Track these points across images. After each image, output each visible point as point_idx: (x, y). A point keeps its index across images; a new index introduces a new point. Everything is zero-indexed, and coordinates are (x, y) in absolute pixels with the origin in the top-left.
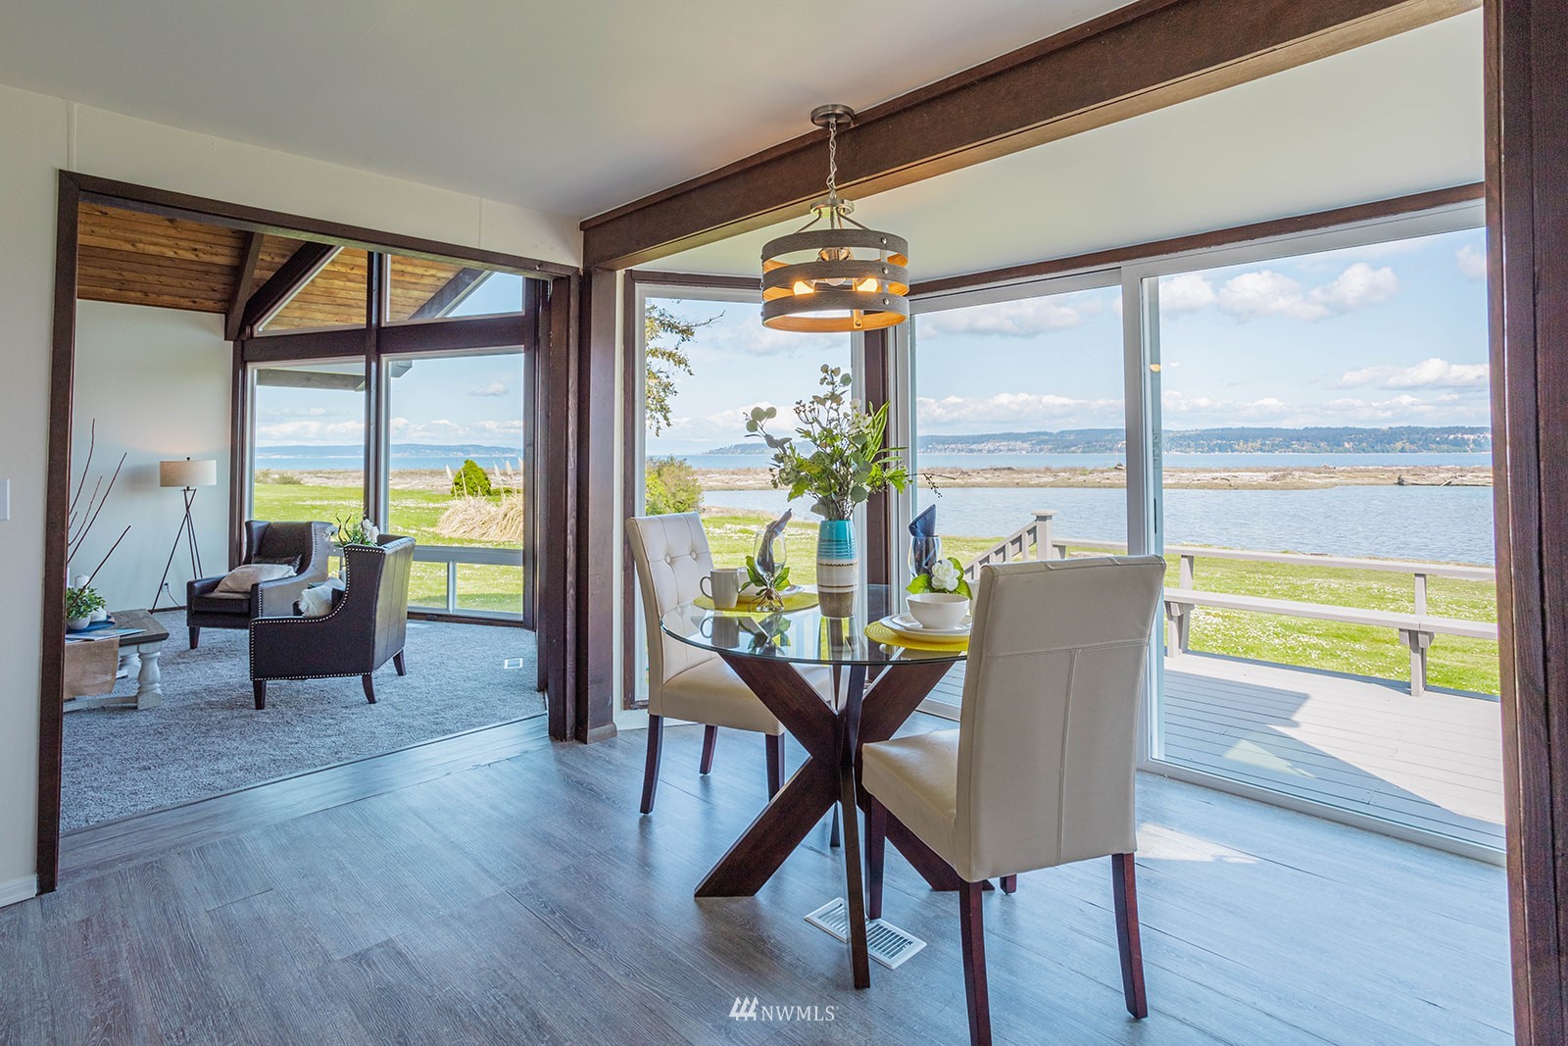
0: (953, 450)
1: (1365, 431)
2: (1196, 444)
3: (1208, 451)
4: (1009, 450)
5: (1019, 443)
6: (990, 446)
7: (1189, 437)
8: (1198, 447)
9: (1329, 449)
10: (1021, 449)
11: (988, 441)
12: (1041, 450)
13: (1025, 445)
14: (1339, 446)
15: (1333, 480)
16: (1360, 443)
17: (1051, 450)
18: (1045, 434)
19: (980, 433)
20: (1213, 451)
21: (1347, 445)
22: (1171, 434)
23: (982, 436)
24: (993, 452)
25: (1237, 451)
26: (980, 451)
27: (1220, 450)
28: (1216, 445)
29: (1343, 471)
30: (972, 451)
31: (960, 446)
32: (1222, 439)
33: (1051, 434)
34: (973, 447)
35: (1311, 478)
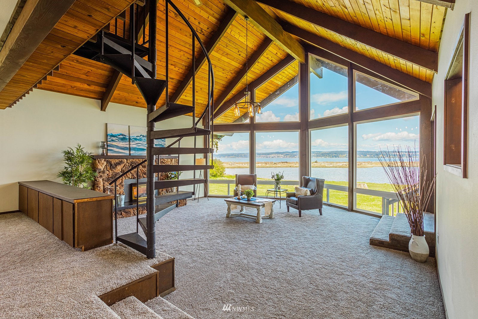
0: (262, 157)
1: (372, 152)
2: (329, 155)
3: (332, 157)
4: (278, 157)
5: (280, 155)
6: (273, 156)
7: (327, 153)
8: (329, 156)
9: (363, 157)
10: (281, 157)
11: (272, 154)
12: (287, 157)
13: (282, 155)
14: (366, 156)
15: (372, 165)
16: (371, 155)
17: (289, 157)
18: (288, 152)
19: (270, 152)
20: (333, 157)
21: (368, 156)
22: (322, 153)
23: (271, 153)
24: (273, 157)
25: (340, 157)
26: (270, 157)
27: (335, 157)
28: (334, 156)
29: (374, 163)
30: (267, 157)
31: (264, 156)
32: (336, 154)
33: (289, 152)
34: (268, 156)
35: (367, 165)
